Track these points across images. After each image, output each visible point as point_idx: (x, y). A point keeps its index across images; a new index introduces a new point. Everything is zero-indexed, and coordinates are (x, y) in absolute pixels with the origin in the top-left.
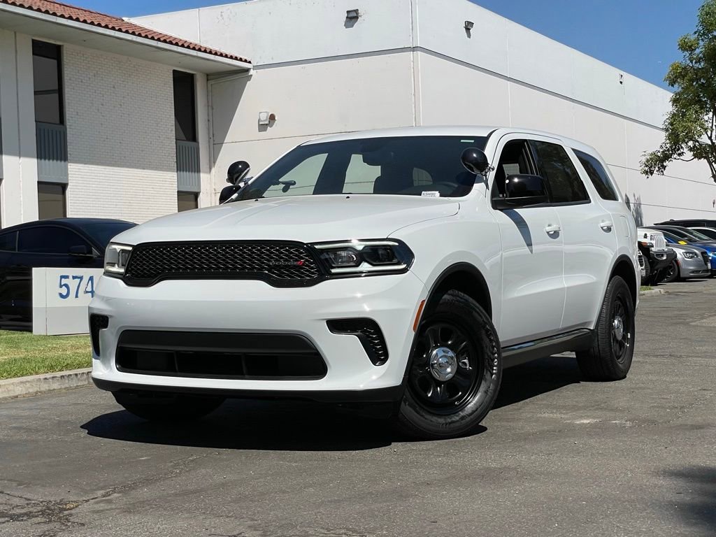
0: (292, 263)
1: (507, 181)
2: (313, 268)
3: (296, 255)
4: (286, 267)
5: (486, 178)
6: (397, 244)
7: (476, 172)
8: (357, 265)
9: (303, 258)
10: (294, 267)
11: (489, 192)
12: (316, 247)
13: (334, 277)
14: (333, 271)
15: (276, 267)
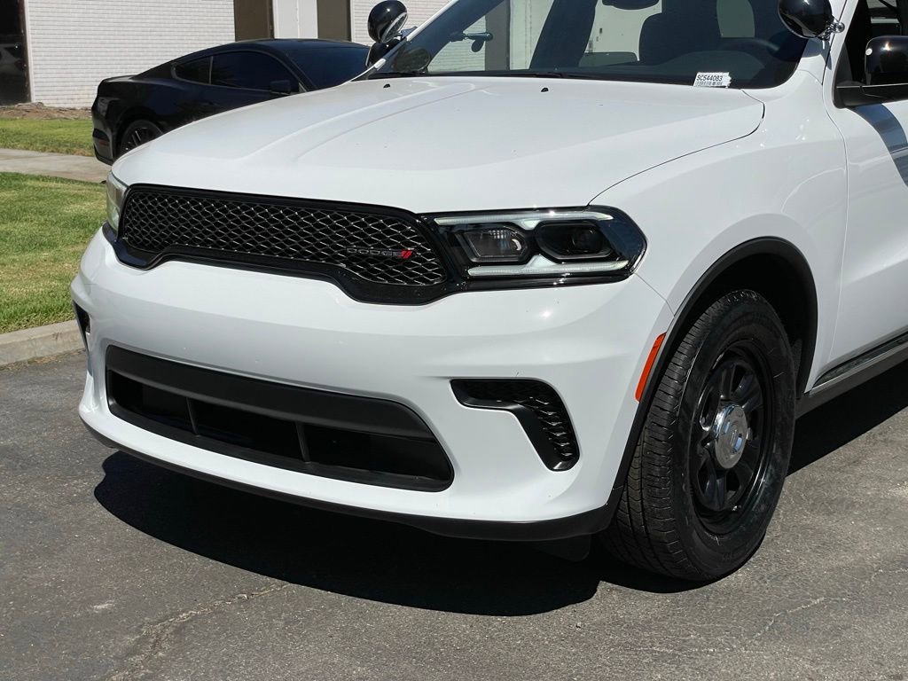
0: (389, 252)
1: (869, 52)
2: (430, 266)
3: (398, 237)
4: (378, 260)
5: (827, 44)
6: (610, 218)
7: (807, 33)
8: (524, 261)
9: (412, 245)
10: (394, 261)
11: (831, 74)
12: (439, 221)
13: (472, 285)
14: (472, 272)
15: (358, 258)
